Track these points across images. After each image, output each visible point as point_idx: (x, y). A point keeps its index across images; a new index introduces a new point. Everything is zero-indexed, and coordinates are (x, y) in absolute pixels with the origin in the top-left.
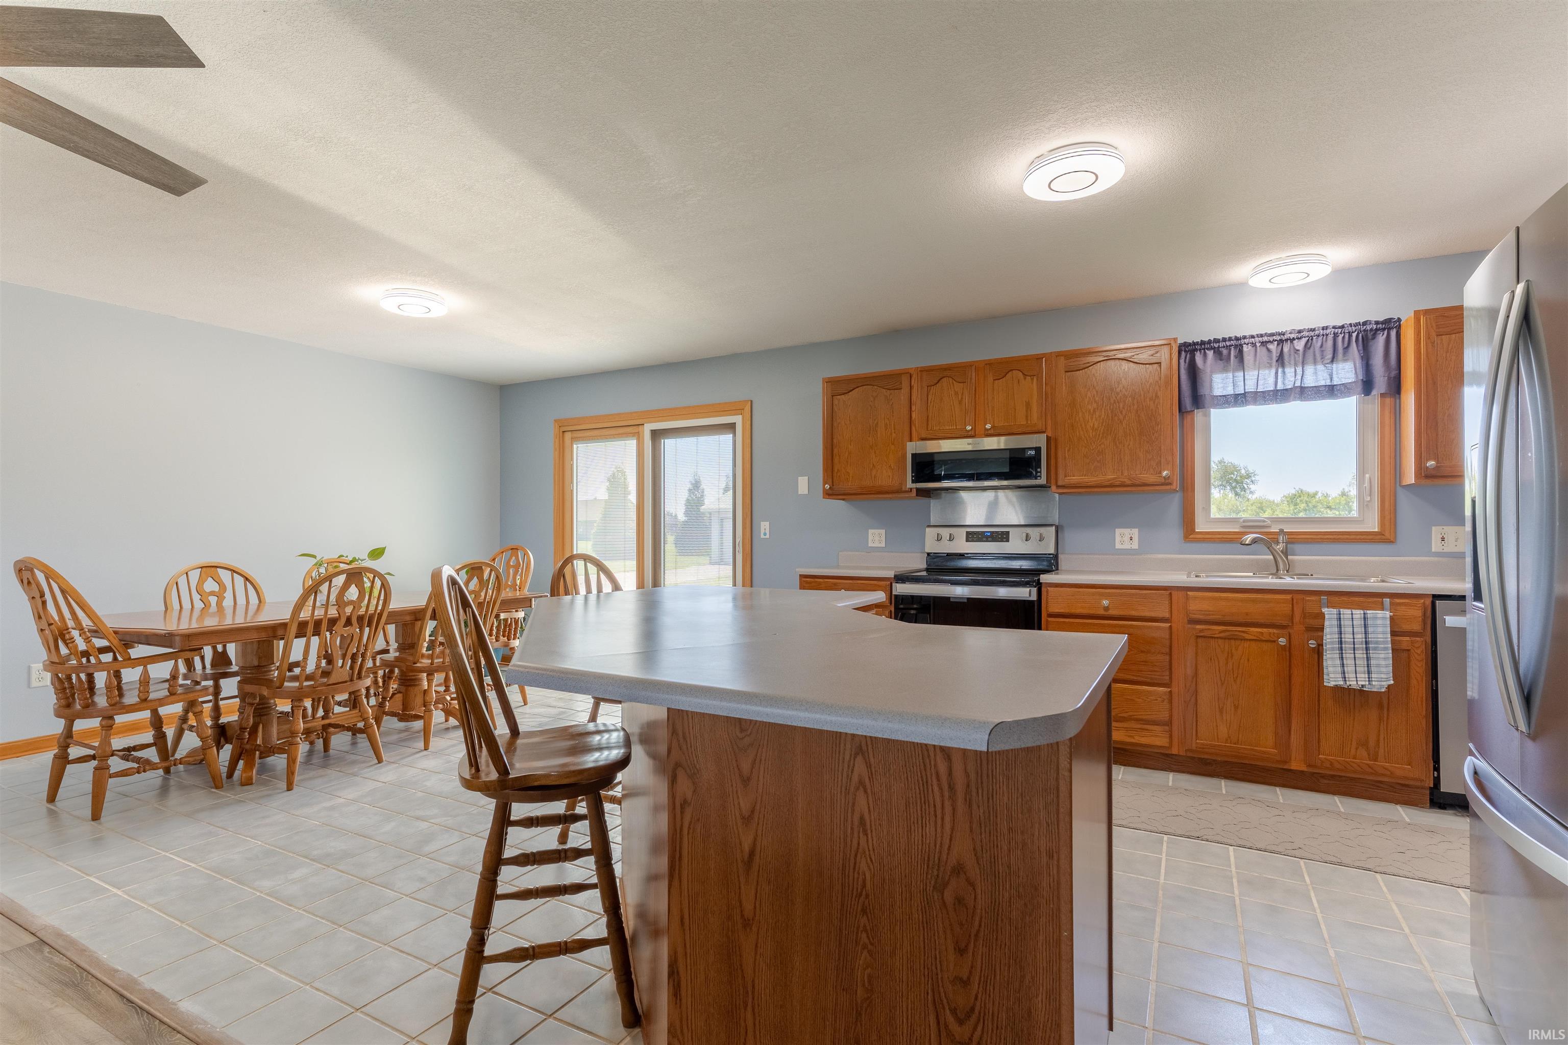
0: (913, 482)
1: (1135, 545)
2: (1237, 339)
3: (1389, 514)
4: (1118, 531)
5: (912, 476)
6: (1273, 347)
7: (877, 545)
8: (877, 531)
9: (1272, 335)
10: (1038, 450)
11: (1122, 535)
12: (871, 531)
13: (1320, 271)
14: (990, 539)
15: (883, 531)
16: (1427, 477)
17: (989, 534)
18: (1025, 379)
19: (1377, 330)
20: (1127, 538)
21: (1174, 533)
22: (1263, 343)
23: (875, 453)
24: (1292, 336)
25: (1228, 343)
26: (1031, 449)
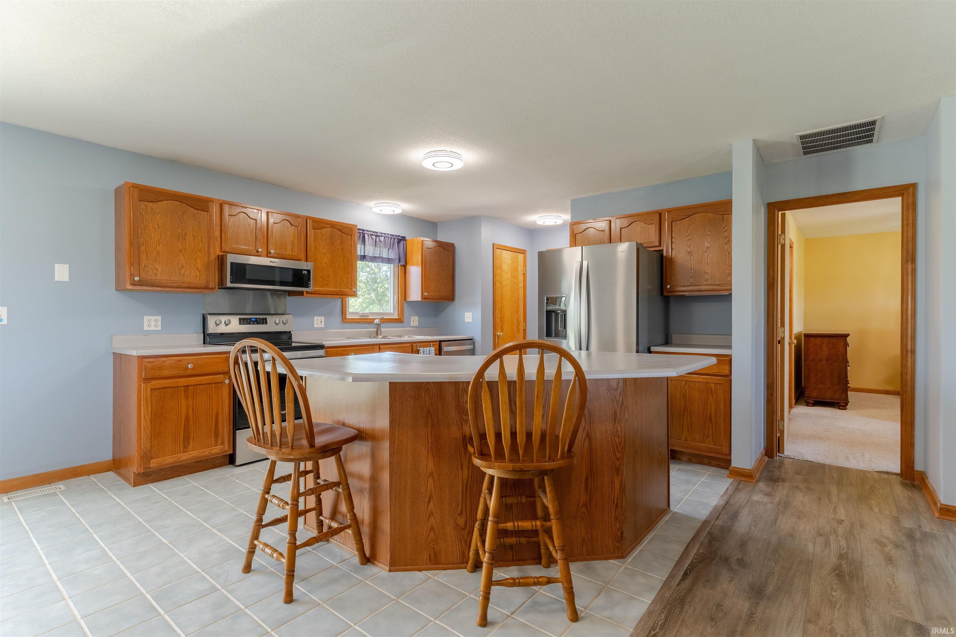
0: (231, 282)
1: (323, 326)
2: (363, 230)
3: (401, 312)
4: (316, 318)
5: (231, 279)
6: (374, 237)
7: (153, 328)
8: (153, 318)
9: (374, 232)
10: (309, 271)
11: (317, 320)
12: (146, 318)
13: (398, 211)
14: (255, 323)
15: (159, 318)
16: (424, 299)
17: (254, 320)
18: (291, 227)
19: (401, 240)
20: (319, 322)
21: (338, 318)
22: (371, 235)
23: (184, 256)
24: (380, 235)
25: (360, 231)
26: (305, 270)
